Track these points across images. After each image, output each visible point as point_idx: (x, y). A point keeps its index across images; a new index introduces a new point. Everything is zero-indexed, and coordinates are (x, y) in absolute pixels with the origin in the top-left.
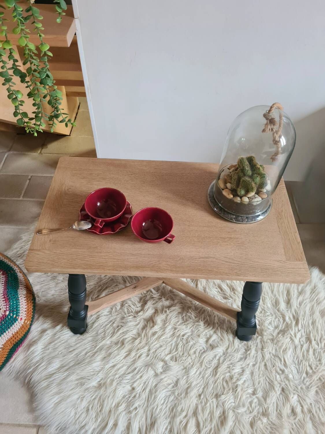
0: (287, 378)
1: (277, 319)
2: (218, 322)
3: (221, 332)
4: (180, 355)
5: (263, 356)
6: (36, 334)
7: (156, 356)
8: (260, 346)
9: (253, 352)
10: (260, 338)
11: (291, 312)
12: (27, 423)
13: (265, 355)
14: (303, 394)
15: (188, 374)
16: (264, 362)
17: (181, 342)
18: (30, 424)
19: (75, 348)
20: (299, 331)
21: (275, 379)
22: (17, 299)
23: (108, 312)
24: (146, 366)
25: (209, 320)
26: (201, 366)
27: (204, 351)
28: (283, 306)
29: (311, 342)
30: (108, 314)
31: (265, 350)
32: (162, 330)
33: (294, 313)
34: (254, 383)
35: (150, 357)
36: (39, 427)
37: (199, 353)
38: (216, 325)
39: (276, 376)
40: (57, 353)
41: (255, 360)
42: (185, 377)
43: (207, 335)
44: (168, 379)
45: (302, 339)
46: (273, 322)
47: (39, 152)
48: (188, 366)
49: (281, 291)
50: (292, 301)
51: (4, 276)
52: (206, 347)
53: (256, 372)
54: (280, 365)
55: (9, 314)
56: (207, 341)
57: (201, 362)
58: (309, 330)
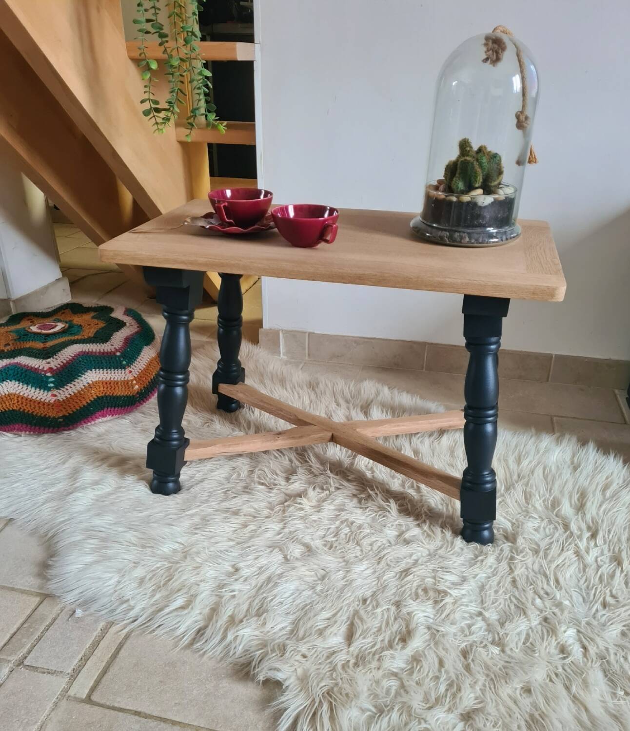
0: (559, 605)
1: (551, 526)
2: (427, 513)
3: (430, 527)
4: (340, 542)
5: (511, 568)
7: (293, 538)
8: (507, 552)
9: (491, 560)
10: (510, 545)
11: (583, 520)
12: (27, 589)
13: (515, 567)
14: (589, 631)
16: (510, 576)
17: (348, 528)
18: (33, 590)
19: (150, 507)
20: (596, 546)
21: (530, 601)
23: (224, 477)
24: (269, 547)
25: (410, 508)
26: (379, 563)
27: (389, 546)
28: (567, 509)
29: (620, 564)
30: (223, 479)
33: (591, 522)
34: (482, 601)
35: (282, 537)
36: (46, 597)
37: (380, 547)
38: (423, 516)
39: (534, 600)
41: (493, 572)
42: (341, 572)
43: (400, 526)
44: (306, 572)
45: (603, 558)
46: (542, 528)
48: (352, 560)
49: (566, 491)
50: (588, 504)
52: (395, 541)
53: (491, 586)
54: (545, 586)
56: (399, 536)
57: (380, 558)
58: (620, 548)
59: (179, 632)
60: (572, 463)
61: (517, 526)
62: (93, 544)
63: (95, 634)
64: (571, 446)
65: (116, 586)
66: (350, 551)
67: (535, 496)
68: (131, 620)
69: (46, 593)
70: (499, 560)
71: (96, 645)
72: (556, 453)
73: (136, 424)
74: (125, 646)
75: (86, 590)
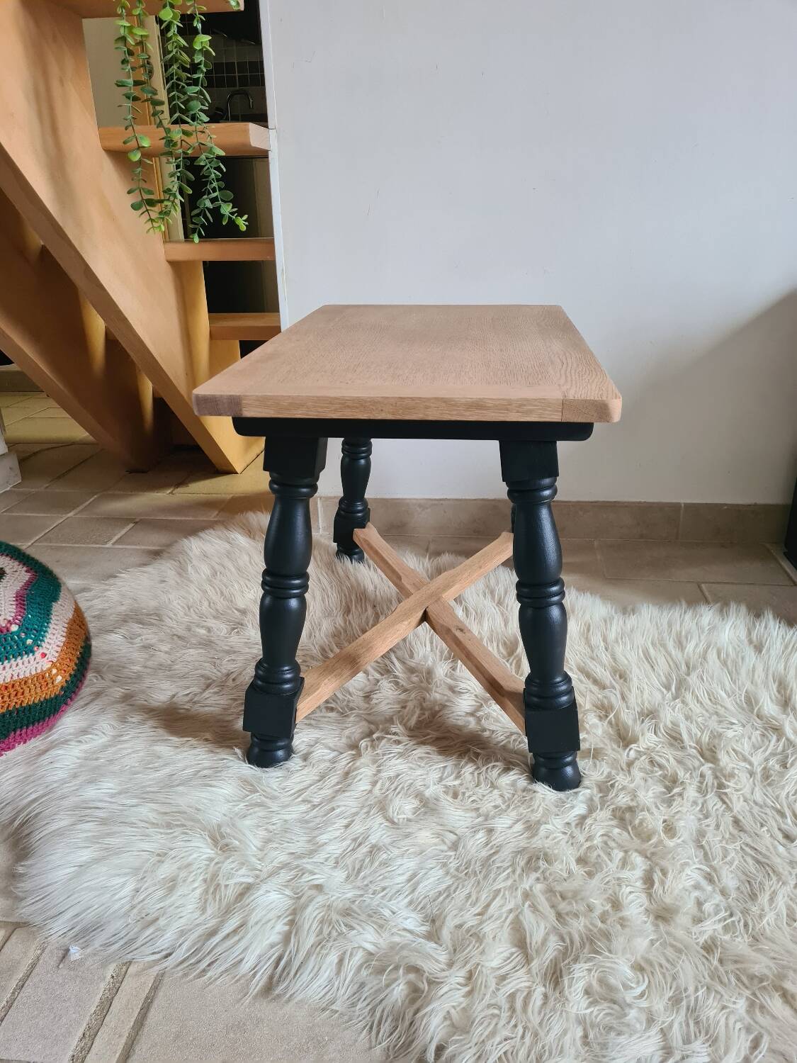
36: (15, 927)
47: (169, 491)
51: (30, 574)
55: (18, 633)
59: (246, 967)
60: (751, 642)
62: (90, 831)
63: (102, 986)
64: (742, 619)
65: (133, 897)
66: (485, 798)
68: (164, 953)
69: (15, 920)
70: (702, 791)
71: (106, 1006)
72: (727, 632)
73: (131, 638)
75: (85, 910)
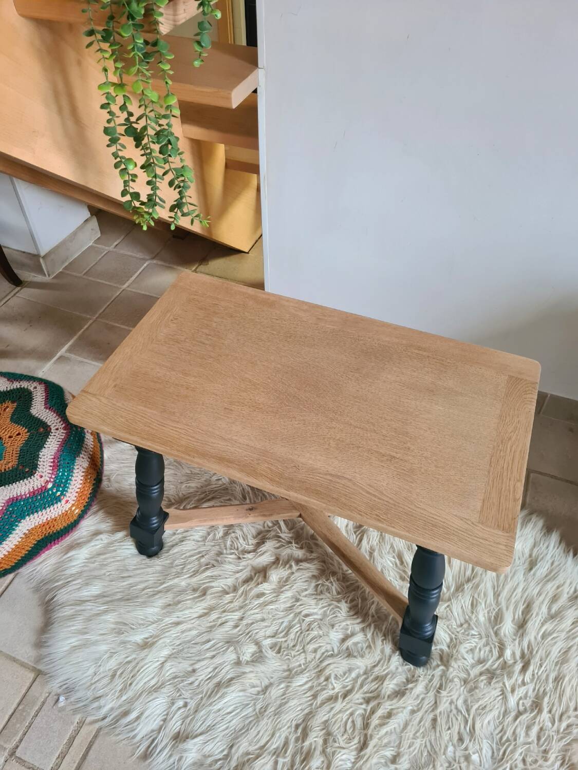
0: (467, 758)
1: (487, 648)
2: (374, 613)
3: (373, 634)
4: (288, 645)
5: (436, 702)
6: (85, 533)
7: (248, 633)
8: (436, 682)
9: (420, 688)
10: (443, 669)
11: (519, 644)
12: (26, 661)
13: (440, 702)
15: (289, 682)
16: (433, 714)
17: (299, 625)
18: (30, 663)
19: (132, 574)
20: (524, 683)
21: (442, 750)
22: (71, 471)
23: (202, 537)
24: (228, 642)
25: (360, 606)
26: (318, 677)
27: (332, 655)
28: (508, 627)
29: (539, 713)
30: (200, 539)
31: (444, 693)
32: (275, 595)
33: (526, 649)
34: (400, 743)
35: (239, 631)
36: (39, 673)
37: (323, 653)
38: (370, 618)
39: (446, 747)
40: (103, 572)
41: (419, 704)
42: (283, 685)
43: (347, 629)
44: (254, 677)
45: (525, 701)
46: (478, 650)
47: (194, 269)
48: (295, 670)
49: (513, 601)
50: (529, 625)
51: (65, 432)
52: (338, 647)
53: (413, 725)
55: (52, 489)
56: (343, 640)
57: (321, 670)
58: (545, 690)
59: (137, 739)
61: (454, 644)
63: (72, 728)
64: (534, 534)
65: (93, 678)
67: (481, 604)
69: (40, 668)
70: (427, 688)
71: (72, 740)
74: (93, 748)
